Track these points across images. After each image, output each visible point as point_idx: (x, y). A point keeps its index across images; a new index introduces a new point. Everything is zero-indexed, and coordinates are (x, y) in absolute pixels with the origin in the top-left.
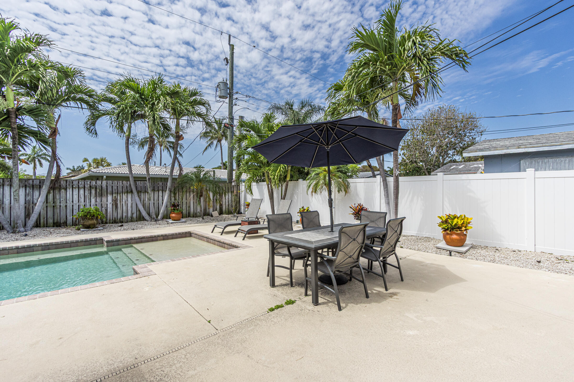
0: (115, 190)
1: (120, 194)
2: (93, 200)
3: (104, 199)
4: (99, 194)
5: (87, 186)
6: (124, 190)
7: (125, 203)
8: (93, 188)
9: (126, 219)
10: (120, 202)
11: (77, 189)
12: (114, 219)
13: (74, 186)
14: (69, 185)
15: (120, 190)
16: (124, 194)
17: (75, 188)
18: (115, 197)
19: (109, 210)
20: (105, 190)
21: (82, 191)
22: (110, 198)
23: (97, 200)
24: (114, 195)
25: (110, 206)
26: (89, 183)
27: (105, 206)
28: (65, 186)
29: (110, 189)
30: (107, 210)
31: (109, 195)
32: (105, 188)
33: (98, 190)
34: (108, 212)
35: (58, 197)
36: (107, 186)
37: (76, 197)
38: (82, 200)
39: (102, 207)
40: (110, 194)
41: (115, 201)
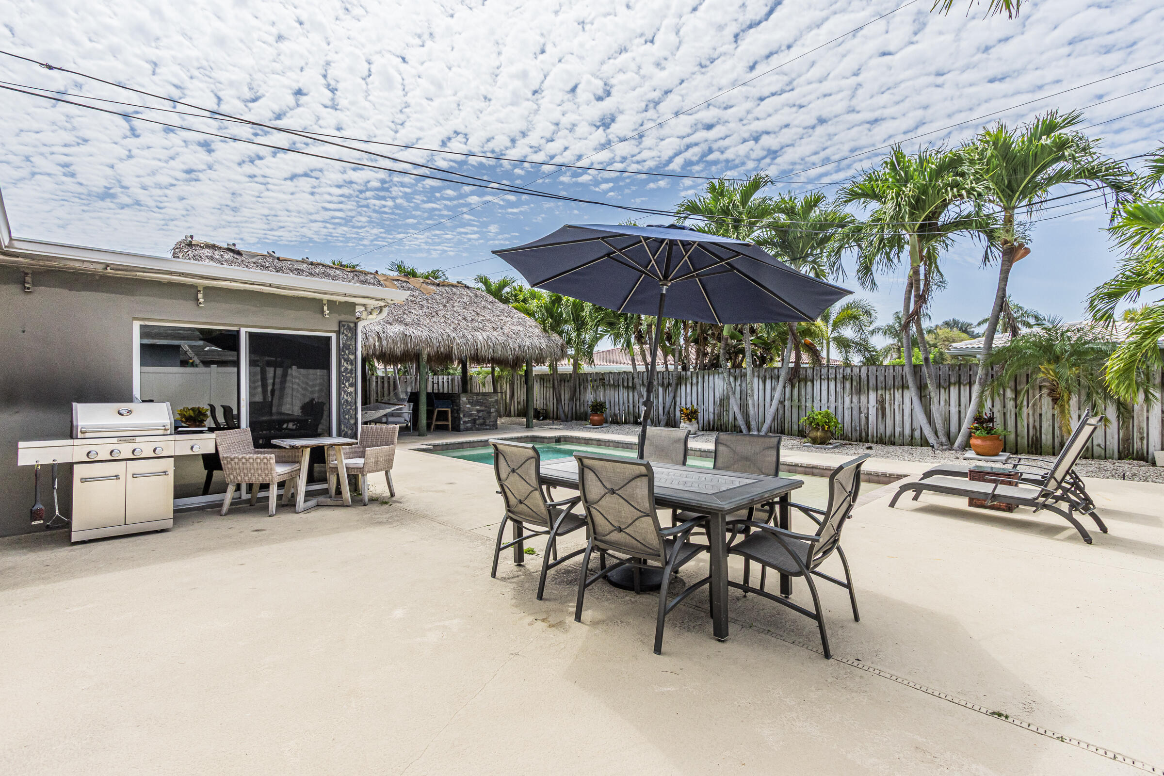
0: (882, 383)
1: (890, 390)
2: (847, 400)
3: (863, 398)
4: (856, 389)
5: (840, 376)
6: (896, 383)
7: (899, 408)
8: (847, 380)
9: (901, 438)
10: (890, 405)
11: (826, 381)
12: (879, 435)
13: (823, 377)
14: (817, 375)
15: (890, 382)
16: (896, 391)
17: (824, 379)
18: (882, 395)
19: (872, 418)
20: (866, 383)
21: (832, 384)
22: (872, 396)
23: (854, 400)
24: (880, 392)
25: (872, 412)
27: (866, 411)
28: (811, 378)
29: (872, 382)
30: (867, 418)
31: (871, 392)
32: (866, 379)
33: (854, 383)
34: (870, 423)
35: (803, 393)
36: (868, 376)
37: (824, 393)
38: (832, 398)
39: (860, 413)
40: (873, 390)
41: (881, 403)
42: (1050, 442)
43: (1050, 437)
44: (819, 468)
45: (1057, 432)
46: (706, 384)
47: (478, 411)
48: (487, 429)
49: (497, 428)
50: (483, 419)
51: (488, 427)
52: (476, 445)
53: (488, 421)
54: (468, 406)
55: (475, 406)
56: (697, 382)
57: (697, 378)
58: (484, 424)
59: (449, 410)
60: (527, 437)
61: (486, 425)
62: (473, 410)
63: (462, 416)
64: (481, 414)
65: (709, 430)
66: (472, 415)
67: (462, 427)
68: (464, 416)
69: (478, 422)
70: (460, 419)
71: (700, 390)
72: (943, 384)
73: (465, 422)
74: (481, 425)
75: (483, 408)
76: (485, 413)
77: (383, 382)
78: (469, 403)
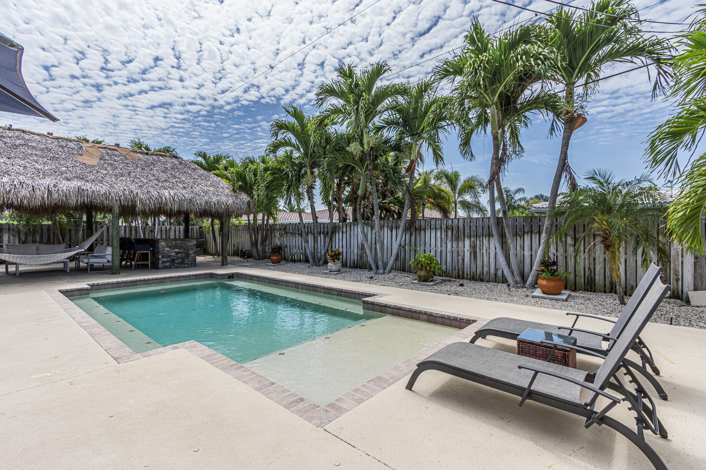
0: (474, 232)
1: (480, 237)
2: (449, 245)
3: (461, 244)
4: (455, 237)
5: (444, 227)
6: (484, 232)
7: (487, 252)
8: (449, 229)
9: (488, 276)
10: (480, 249)
11: (434, 230)
12: (472, 273)
13: (432, 227)
14: (428, 225)
15: (480, 231)
16: (484, 238)
17: (433, 229)
18: (474, 241)
19: (467, 260)
20: (462, 231)
21: (439, 233)
22: (467, 242)
23: (454, 245)
24: (472, 239)
25: (467, 254)
26: (445, 222)
27: (462, 254)
28: (424, 227)
29: (467, 230)
30: (463, 260)
31: (466, 239)
32: (462, 228)
33: (454, 232)
34: (465, 263)
35: (418, 240)
36: (464, 226)
37: (433, 240)
38: (439, 244)
39: (458, 255)
40: (468, 237)
41: (473, 247)
42: (602, 282)
43: (602, 277)
44: (404, 310)
45: (608, 273)
46: (352, 233)
47: (177, 253)
48: (185, 267)
49: (195, 266)
50: (182, 259)
51: (186, 265)
52: (150, 282)
53: (186, 261)
54: (166, 249)
55: (174, 249)
56: (346, 231)
57: (347, 228)
58: (183, 262)
59: (149, 252)
60: (206, 274)
61: (185, 264)
62: (171, 252)
63: (160, 257)
64: (179, 255)
65: (354, 268)
66: (170, 256)
67: (160, 266)
68: (163, 257)
69: (176, 261)
70: (158, 259)
71: (348, 237)
72: (519, 233)
73: (164, 262)
74: (180, 264)
75: (182, 251)
76: (183, 255)
77: (131, 231)
78: (168, 247)
